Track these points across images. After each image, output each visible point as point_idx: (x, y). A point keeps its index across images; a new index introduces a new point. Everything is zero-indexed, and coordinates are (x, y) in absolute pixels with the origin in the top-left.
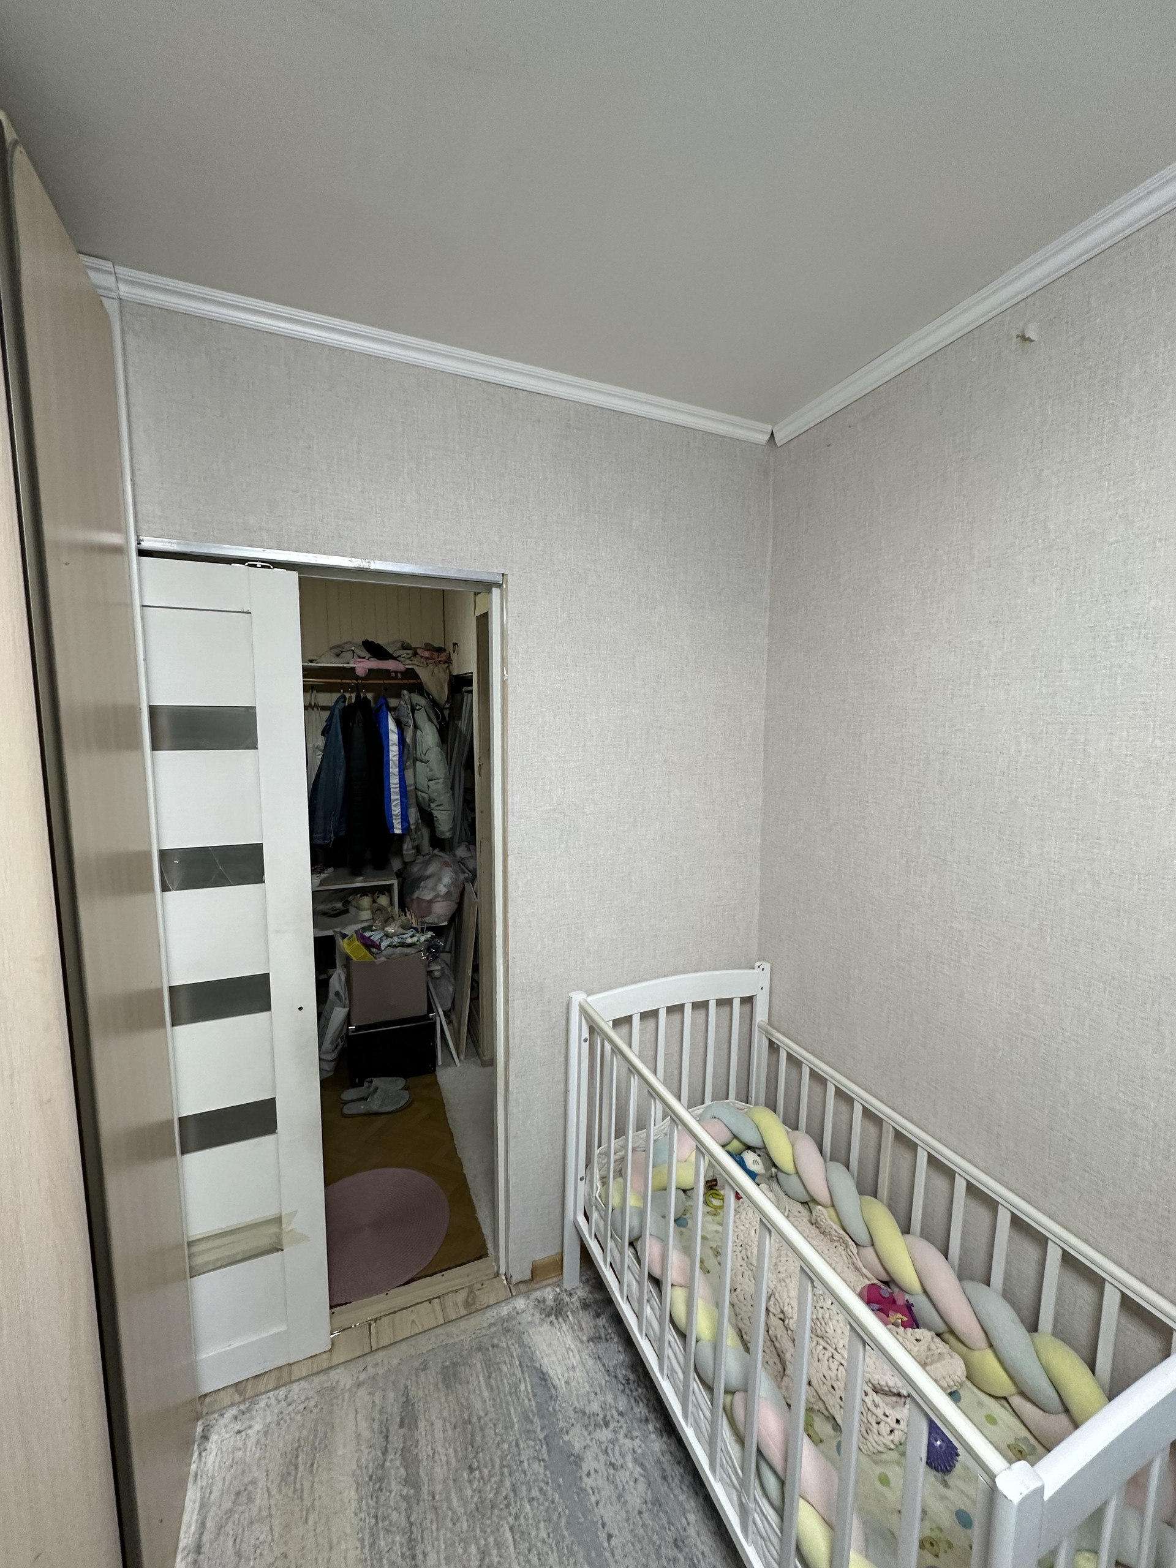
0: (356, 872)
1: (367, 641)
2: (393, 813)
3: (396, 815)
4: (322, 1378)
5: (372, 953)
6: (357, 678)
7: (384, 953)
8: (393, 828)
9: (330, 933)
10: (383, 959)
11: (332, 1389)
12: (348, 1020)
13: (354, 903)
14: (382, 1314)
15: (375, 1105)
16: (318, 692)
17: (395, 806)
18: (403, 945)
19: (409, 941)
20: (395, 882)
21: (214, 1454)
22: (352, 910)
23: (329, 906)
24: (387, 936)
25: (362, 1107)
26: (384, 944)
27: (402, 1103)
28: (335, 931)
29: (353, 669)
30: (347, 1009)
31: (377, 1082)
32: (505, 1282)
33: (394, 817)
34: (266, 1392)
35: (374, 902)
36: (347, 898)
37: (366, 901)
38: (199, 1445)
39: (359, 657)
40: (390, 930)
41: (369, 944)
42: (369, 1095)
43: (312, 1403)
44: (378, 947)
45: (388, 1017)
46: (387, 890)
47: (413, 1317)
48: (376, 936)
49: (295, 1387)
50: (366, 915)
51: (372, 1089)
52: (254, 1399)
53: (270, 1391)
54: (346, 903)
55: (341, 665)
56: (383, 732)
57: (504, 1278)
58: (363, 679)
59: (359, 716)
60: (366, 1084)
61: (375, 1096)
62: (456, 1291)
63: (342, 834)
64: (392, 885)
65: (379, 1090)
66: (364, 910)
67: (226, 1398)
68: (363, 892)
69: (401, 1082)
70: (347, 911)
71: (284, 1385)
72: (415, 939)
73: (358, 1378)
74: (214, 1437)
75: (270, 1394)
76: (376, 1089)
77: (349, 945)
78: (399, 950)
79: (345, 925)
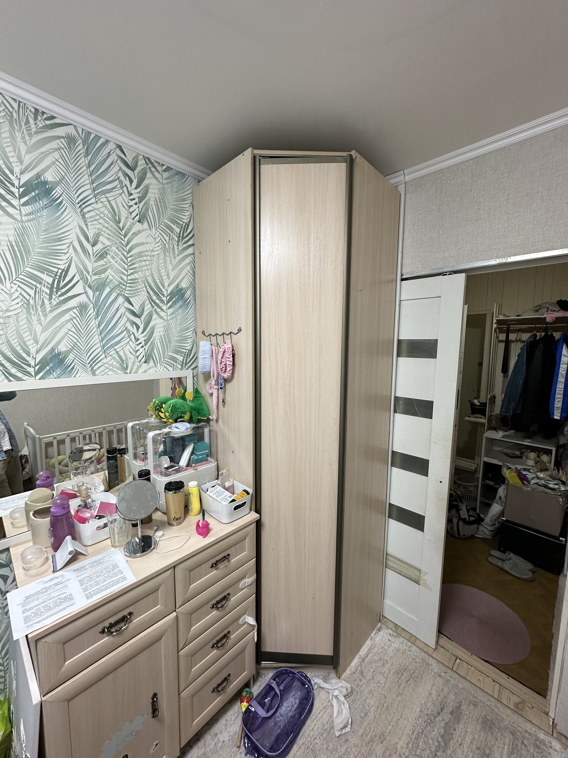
0: (529, 436)
1: (561, 300)
2: (555, 405)
3: (557, 408)
4: (426, 655)
5: (523, 483)
6: (547, 323)
7: (531, 486)
8: (553, 415)
9: (501, 464)
10: (529, 489)
11: (428, 664)
12: (502, 514)
13: (525, 453)
14: (465, 661)
15: (507, 566)
16: (521, 332)
17: (558, 402)
18: (546, 486)
19: (551, 486)
20: (554, 449)
21: (379, 638)
22: (524, 457)
23: (510, 451)
24: (538, 478)
25: (500, 563)
26: (533, 482)
27: (525, 577)
28: (504, 464)
29: (545, 318)
30: (502, 508)
31: (512, 555)
32: (551, 723)
33: (555, 408)
34: (403, 638)
35: (539, 457)
36: (523, 450)
37: (532, 455)
38: (377, 630)
39: (552, 311)
40: (541, 475)
41: (523, 478)
42: (506, 560)
43: (418, 660)
44: (529, 482)
45: (529, 524)
46: (548, 452)
47: (480, 678)
48: (530, 476)
49: (414, 647)
50: (531, 463)
51: (508, 558)
52: (399, 635)
53: (405, 639)
54: (522, 453)
55: (537, 317)
56: (558, 354)
57: (551, 720)
58: (550, 324)
59: (541, 345)
60: (507, 554)
61: (508, 562)
62: (513, 693)
63: (517, 412)
64: (552, 450)
65: (511, 561)
66: (530, 459)
67: (391, 625)
68: (533, 449)
69: (530, 566)
70: (521, 457)
71: (411, 642)
72: (556, 487)
73: (440, 672)
74: (382, 633)
75: (405, 640)
76: (510, 559)
77: (509, 473)
78: (541, 488)
79: (514, 464)
